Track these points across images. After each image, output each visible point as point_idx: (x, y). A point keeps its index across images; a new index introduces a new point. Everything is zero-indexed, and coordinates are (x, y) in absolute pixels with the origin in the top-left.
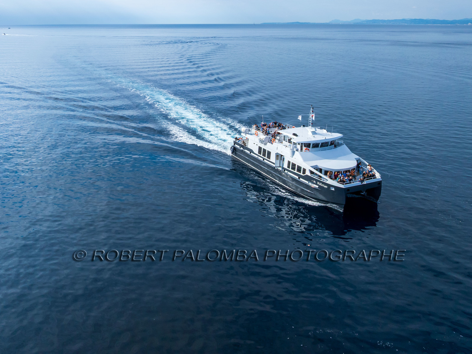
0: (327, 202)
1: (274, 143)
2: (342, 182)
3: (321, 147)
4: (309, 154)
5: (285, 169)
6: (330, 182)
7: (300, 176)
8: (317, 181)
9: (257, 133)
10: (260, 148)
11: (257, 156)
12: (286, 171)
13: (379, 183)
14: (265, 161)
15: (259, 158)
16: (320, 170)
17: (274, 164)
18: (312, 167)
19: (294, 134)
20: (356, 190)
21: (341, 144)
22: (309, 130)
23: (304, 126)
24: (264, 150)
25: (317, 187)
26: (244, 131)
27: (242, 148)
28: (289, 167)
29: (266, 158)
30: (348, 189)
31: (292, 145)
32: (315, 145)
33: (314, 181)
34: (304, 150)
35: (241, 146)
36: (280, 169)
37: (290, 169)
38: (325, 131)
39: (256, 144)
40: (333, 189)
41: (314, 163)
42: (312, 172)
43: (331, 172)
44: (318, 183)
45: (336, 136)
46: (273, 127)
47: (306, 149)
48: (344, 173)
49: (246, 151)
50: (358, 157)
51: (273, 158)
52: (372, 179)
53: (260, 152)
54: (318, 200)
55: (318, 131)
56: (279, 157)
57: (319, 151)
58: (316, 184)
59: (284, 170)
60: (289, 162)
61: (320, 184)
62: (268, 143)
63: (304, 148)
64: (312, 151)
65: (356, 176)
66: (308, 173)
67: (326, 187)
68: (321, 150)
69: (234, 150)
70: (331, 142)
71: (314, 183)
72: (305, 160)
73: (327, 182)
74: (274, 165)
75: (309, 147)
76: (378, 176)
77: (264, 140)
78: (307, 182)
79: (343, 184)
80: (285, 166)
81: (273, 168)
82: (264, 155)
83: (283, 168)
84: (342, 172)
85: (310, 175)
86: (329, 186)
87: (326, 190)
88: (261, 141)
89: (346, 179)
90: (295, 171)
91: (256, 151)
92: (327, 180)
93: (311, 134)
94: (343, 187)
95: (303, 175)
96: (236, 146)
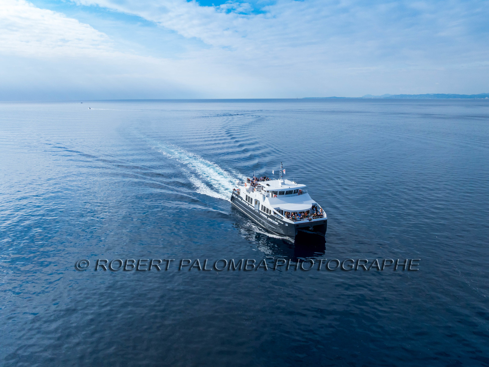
0: (285, 236)
1: (254, 192)
2: (293, 219)
3: (286, 194)
4: (276, 199)
5: (260, 212)
6: (285, 219)
7: (268, 216)
8: (277, 219)
10: (247, 196)
11: (245, 202)
12: (261, 213)
13: (325, 221)
14: (249, 205)
15: (246, 204)
17: (254, 207)
18: (274, 208)
19: (268, 185)
20: (305, 227)
21: (306, 193)
22: (280, 181)
23: (276, 179)
24: (249, 197)
25: (278, 223)
27: (237, 197)
28: (262, 210)
29: (250, 203)
30: (297, 225)
31: (266, 193)
32: (282, 193)
35: (237, 195)
36: (257, 211)
37: (263, 211)
38: (293, 183)
39: (244, 193)
40: (287, 225)
41: (277, 206)
42: (275, 213)
43: (288, 212)
44: (278, 221)
45: (300, 186)
47: (275, 196)
48: (299, 213)
49: (239, 198)
50: (314, 202)
51: (253, 204)
52: (318, 218)
53: (246, 199)
54: (281, 235)
55: (287, 181)
56: (257, 202)
60: (262, 206)
61: (279, 221)
63: (274, 195)
66: (272, 214)
67: (282, 223)
68: (285, 197)
69: (232, 198)
70: (295, 191)
71: (276, 221)
72: (271, 203)
73: (283, 220)
74: (254, 209)
75: (277, 194)
77: (249, 189)
78: (272, 220)
79: (294, 221)
80: (260, 209)
81: (253, 211)
82: (249, 201)
83: (259, 210)
84: (298, 213)
85: (273, 215)
86: (285, 222)
87: (283, 226)
88: (247, 191)
90: (265, 212)
91: (244, 198)
93: (280, 184)
94: (294, 223)
95: (270, 215)
96: (234, 195)
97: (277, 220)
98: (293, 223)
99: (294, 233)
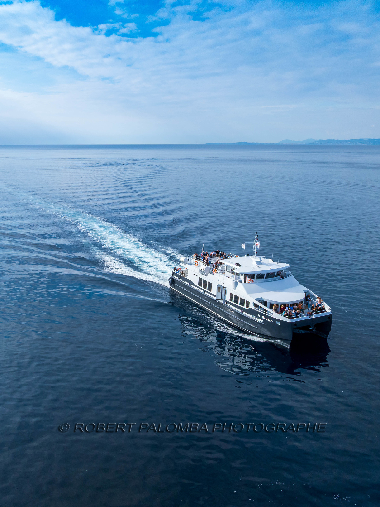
0: (273, 338)
1: (215, 274)
2: (289, 315)
3: (266, 278)
4: (253, 285)
7: (243, 310)
8: (261, 314)
9: (197, 263)
10: (200, 279)
11: (197, 288)
12: (228, 305)
13: (329, 317)
14: (206, 293)
15: (200, 290)
16: (265, 303)
17: (215, 296)
18: (256, 299)
19: (238, 264)
20: (304, 325)
21: (289, 275)
22: (254, 259)
23: (248, 255)
24: (205, 282)
25: (262, 321)
26: (183, 261)
27: (181, 280)
28: (231, 300)
29: (207, 290)
30: (295, 324)
31: (235, 276)
32: (261, 276)
33: (258, 315)
34: (248, 281)
35: (180, 277)
36: (222, 302)
37: (233, 302)
38: (270, 261)
39: (196, 275)
40: (279, 324)
41: (259, 296)
42: (256, 306)
43: (277, 305)
44: (263, 317)
45: (283, 266)
46: (214, 256)
47: (250, 281)
49: (185, 282)
50: (306, 289)
51: (214, 291)
52: (321, 312)
53: (200, 284)
54: (263, 336)
55: (264, 260)
56: (221, 289)
57: (264, 283)
58: (261, 318)
59: (226, 303)
60: (231, 295)
61: (265, 318)
62: (209, 274)
63: (248, 279)
64: (256, 283)
65: (304, 310)
66: (252, 306)
68: (267, 282)
69: (173, 281)
70: (278, 272)
71: (258, 318)
72: (249, 292)
73: (272, 316)
74: (215, 298)
75: (254, 278)
76: (328, 309)
77: (204, 270)
78: (251, 316)
79: (290, 318)
80: (228, 299)
81: (214, 301)
82: (205, 286)
83: (225, 301)
84: (289, 306)
85: (254, 309)
86: (275, 320)
87: (271, 325)
88: (202, 272)
89: (293, 313)
90: (238, 303)
91: (196, 283)
92: (273, 314)
93: (255, 264)
95: (247, 308)
96: (175, 277)
97: (261, 316)
99: (289, 335)
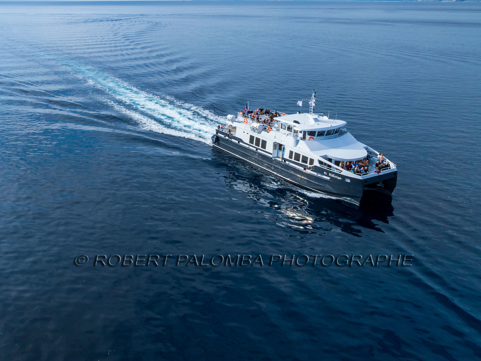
0: (341, 195)
1: (270, 132)
3: (326, 135)
6: (345, 173)
7: (306, 168)
8: (328, 172)
9: (247, 120)
10: (252, 138)
11: (248, 146)
12: (287, 163)
13: (395, 173)
14: (259, 151)
15: (251, 148)
16: (330, 160)
17: (271, 154)
18: (321, 157)
19: (296, 122)
20: (372, 182)
21: (346, 132)
22: (311, 116)
23: (300, 113)
24: (258, 140)
26: (231, 119)
27: (227, 137)
28: (291, 157)
29: (260, 148)
30: (365, 181)
32: (321, 133)
33: (325, 172)
36: (280, 159)
37: (293, 160)
38: (326, 118)
39: (246, 132)
40: (349, 181)
41: (323, 153)
44: (330, 174)
45: (339, 123)
49: (233, 140)
51: (269, 148)
53: (252, 142)
57: (325, 140)
58: (328, 176)
59: (285, 161)
60: (291, 153)
61: (333, 176)
62: (263, 132)
63: (308, 137)
64: (316, 140)
66: (316, 164)
67: (340, 178)
68: (327, 139)
69: (217, 140)
71: (325, 175)
72: (313, 149)
73: (342, 173)
75: (314, 136)
77: (257, 128)
78: (315, 173)
80: (287, 156)
81: (270, 159)
82: (257, 144)
83: (283, 158)
85: (320, 166)
86: (344, 177)
88: (253, 129)
89: (362, 170)
90: (299, 160)
91: (247, 140)
93: (313, 121)
94: (361, 179)
95: (311, 166)
97: (328, 174)
98: (359, 177)
